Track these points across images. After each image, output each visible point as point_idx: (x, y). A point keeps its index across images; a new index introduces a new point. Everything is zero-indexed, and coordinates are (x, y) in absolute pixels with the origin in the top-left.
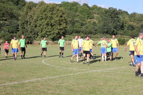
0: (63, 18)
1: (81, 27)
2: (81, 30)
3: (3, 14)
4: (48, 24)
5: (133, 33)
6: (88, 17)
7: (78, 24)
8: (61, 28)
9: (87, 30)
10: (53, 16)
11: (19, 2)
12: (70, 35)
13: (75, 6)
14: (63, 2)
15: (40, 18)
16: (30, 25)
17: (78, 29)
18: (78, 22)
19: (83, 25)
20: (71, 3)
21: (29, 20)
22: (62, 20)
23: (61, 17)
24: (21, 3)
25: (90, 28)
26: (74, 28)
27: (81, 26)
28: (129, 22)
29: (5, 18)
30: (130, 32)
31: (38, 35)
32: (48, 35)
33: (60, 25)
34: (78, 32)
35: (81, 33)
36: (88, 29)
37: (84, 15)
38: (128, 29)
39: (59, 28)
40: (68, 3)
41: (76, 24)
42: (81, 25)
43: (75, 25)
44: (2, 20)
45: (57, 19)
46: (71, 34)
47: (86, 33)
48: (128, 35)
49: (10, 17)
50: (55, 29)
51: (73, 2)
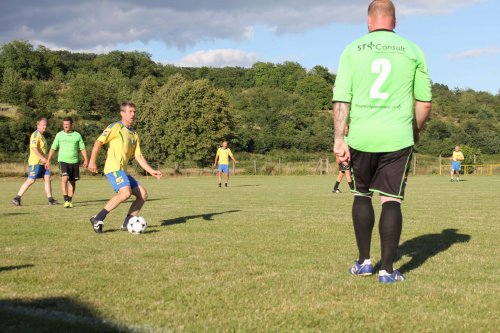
0: (223, 114)
1: (296, 134)
2: (296, 139)
3: (92, 104)
4: (188, 130)
5: (443, 147)
6: (324, 104)
7: (287, 125)
8: (219, 136)
9: (313, 139)
10: (201, 110)
11: (137, 68)
12: (264, 153)
13: (292, 74)
14: (257, 64)
15: (170, 115)
16: (150, 131)
17: (287, 139)
18: (286, 118)
19: (301, 127)
20: (279, 65)
21: (147, 119)
22: (221, 119)
23: (219, 110)
24: (142, 69)
25: (319, 134)
26: (278, 134)
27: (297, 131)
28: (439, 116)
29: (96, 114)
30: (436, 144)
31: (167, 155)
32: (191, 153)
33: (217, 129)
34: (285, 146)
35: (294, 148)
36: (313, 137)
37: (313, 99)
38: (431, 136)
39: (214, 137)
40: (271, 66)
41: (283, 125)
42: (296, 128)
43: (280, 126)
44: (90, 119)
45: (210, 116)
46: (268, 150)
47: (307, 148)
48: (430, 153)
49: (108, 111)
50: (204, 140)
51: (286, 63)
